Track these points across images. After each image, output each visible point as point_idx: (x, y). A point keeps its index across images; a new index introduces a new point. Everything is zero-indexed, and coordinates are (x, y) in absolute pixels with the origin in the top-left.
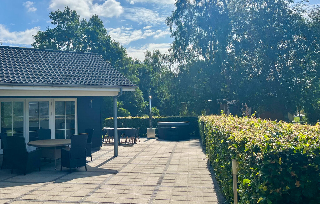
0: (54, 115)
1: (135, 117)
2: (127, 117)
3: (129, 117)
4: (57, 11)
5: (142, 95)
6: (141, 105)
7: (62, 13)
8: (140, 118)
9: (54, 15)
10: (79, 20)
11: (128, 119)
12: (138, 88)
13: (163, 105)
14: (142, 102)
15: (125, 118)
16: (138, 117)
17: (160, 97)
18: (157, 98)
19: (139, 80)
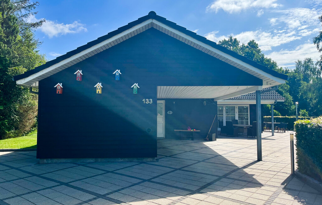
0: (238, 113)
1: (284, 117)
2: (278, 117)
3: (280, 117)
4: (223, 40)
5: (292, 99)
6: (291, 107)
7: (227, 41)
8: (289, 117)
9: (221, 43)
10: (239, 44)
11: (280, 118)
12: (288, 94)
13: (312, 108)
14: (292, 105)
15: (277, 117)
16: (287, 117)
17: (310, 101)
18: (307, 101)
19: (289, 87)
